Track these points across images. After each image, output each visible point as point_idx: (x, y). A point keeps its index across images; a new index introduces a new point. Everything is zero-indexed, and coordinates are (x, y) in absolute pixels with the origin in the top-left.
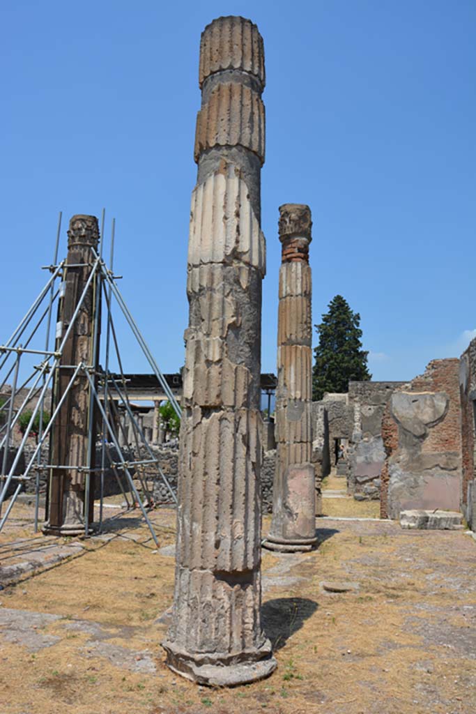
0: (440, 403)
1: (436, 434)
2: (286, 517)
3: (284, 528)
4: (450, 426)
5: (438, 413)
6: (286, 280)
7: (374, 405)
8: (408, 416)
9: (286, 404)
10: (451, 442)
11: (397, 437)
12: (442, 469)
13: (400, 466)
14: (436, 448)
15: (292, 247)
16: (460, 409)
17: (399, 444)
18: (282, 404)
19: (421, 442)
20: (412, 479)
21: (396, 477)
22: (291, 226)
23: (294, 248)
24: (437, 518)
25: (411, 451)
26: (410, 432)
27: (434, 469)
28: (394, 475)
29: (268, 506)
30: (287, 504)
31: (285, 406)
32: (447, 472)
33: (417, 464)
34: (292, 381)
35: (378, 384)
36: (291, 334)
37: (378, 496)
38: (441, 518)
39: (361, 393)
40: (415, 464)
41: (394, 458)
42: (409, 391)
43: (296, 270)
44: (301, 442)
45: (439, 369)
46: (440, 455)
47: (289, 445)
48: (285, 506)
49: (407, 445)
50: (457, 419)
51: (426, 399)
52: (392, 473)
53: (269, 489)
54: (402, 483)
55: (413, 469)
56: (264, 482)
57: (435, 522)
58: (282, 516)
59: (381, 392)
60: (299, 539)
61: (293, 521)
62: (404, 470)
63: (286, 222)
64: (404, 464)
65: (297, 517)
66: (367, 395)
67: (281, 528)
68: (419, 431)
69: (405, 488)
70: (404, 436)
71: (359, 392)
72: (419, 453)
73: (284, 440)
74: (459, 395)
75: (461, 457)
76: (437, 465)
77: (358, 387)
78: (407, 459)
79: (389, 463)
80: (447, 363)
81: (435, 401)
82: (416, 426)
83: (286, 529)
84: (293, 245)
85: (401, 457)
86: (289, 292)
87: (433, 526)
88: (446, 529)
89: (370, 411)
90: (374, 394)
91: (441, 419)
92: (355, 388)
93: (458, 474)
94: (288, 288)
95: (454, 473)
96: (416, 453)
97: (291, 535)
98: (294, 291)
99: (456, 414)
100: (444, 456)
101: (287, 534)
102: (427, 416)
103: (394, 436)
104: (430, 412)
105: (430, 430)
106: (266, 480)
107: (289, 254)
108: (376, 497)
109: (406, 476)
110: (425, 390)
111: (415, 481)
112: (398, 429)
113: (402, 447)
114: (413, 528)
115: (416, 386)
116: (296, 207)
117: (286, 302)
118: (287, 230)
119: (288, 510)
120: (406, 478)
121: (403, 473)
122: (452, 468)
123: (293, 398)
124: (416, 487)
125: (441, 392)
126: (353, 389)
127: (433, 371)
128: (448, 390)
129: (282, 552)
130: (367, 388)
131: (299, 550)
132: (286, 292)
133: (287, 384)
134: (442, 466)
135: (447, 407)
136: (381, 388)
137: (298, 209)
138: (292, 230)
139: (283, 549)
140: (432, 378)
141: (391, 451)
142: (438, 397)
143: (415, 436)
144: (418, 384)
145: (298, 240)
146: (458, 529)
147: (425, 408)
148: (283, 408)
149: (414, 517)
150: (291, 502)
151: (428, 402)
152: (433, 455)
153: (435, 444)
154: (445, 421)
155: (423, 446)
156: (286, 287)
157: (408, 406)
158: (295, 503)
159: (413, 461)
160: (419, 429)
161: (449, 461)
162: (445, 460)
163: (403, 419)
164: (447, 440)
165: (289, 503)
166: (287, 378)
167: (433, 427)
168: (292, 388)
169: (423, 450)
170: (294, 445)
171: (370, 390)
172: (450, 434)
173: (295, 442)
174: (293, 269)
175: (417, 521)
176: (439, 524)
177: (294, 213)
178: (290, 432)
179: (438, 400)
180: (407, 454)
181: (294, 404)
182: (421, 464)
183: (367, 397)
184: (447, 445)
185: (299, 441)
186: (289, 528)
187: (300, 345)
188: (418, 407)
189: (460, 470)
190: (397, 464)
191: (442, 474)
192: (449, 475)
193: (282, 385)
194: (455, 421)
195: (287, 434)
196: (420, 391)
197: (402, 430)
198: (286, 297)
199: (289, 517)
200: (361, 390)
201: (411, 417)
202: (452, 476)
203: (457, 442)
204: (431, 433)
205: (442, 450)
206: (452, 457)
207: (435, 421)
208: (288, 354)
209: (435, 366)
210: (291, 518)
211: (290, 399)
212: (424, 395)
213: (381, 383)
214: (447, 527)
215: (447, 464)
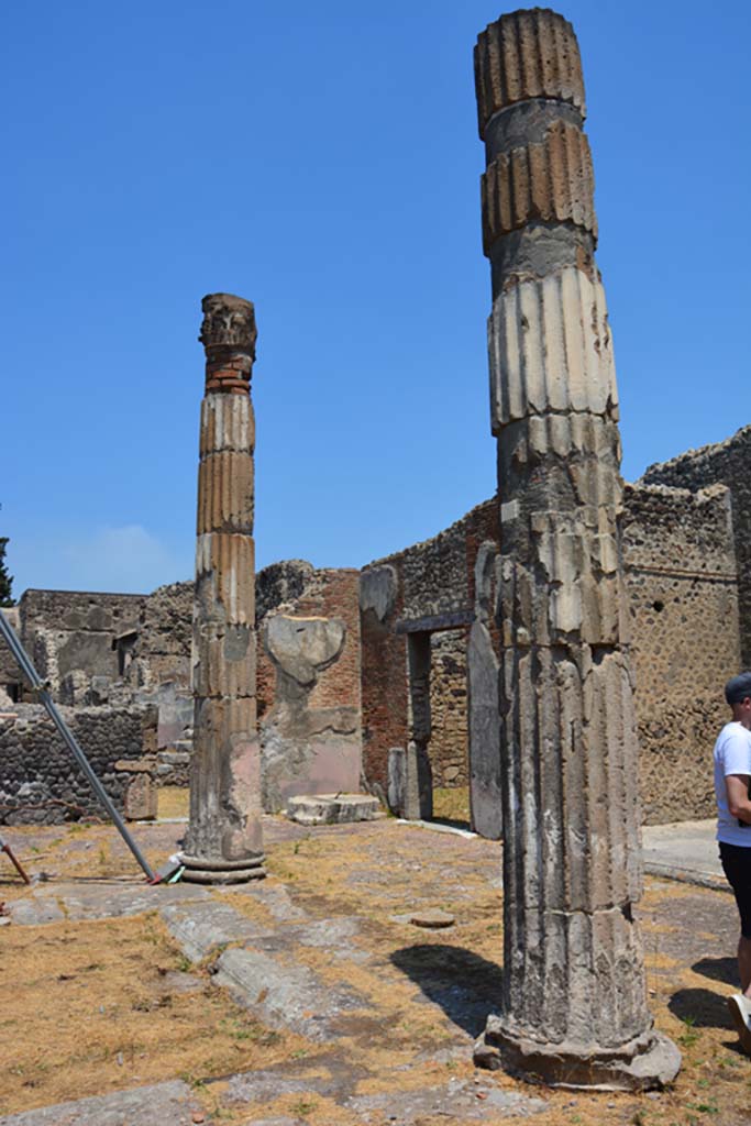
0: (334, 635)
1: (327, 681)
2: (228, 822)
3: (226, 843)
4: (346, 669)
5: (332, 648)
6: (223, 422)
7: (68, 630)
8: (290, 653)
9: (223, 631)
10: (347, 692)
11: (274, 686)
12: (336, 732)
13: (278, 730)
14: (328, 701)
15: (232, 368)
16: (360, 645)
17: (276, 696)
18: (214, 632)
19: (308, 692)
20: (296, 749)
21: (273, 748)
22: (233, 332)
23: (237, 370)
24: (351, 805)
25: (295, 707)
26: (293, 677)
27: (324, 733)
28: (270, 744)
29: (64, 808)
30: (230, 802)
31: (219, 637)
32: (342, 736)
33: (302, 726)
34: (233, 594)
35: (76, 596)
36: (231, 515)
37: (174, 779)
38: (357, 805)
39: (46, 610)
40: (299, 727)
41: (269, 717)
42: (292, 614)
43: (241, 409)
44: (247, 696)
45: (333, 583)
46: (333, 712)
47: (228, 702)
48: (225, 805)
49: (289, 698)
50: (355, 659)
51: (315, 628)
52: (266, 742)
53: (65, 779)
54: (281, 757)
55: (297, 733)
56: (57, 767)
57: (349, 810)
58: (220, 823)
59: (80, 608)
60: (250, 858)
61: (240, 829)
62: (285, 736)
63: (225, 324)
64: (285, 727)
65: (246, 821)
66: (58, 611)
67: (219, 844)
68: (305, 676)
69: (286, 763)
70: (284, 685)
71: (44, 607)
72: (305, 709)
73: (219, 693)
74: (359, 623)
75: (360, 713)
76: (330, 727)
77: (44, 598)
78: (288, 718)
79: (263, 725)
80: (344, 575)
81: (328, 631)
82: (301, 668)
83: (230, 844)
84: (236, 366)
85: (280, 716)
86: (228, 442)
87: (347, 817)
88: (363, 820)
89: (60, 640)
90: (69, 611)
91: (335, 658)
92: (38, 600)
93: (357, 738)
94: (227, 437)
95: (351, 737)
96: (300, 709)
97: (238, 853)
98: (237, 441)
99: (354, 654)
100: (338, 713)
101: (232, 853)
102: (316, 654)
103: (269, 684)
104: (321, 648)
105: (320, 675)
106: (61, 763)
107: (226, 378)
108: (171, 780)
109: (287, 745)
110: (314, 615)
111: (301, 752)
112: (275, 673)
113: (281, 701)
114: (320, 823)
115: (301, 607)
116: (243, 303)
117: (222, 458)
118: (226, 337)
119: (232, 812)
120: (287, 748)
121: (283, 741)
122: (349, 730)
123: (235, 622)
124: (302, 761)
125: (335, 618)
126: (34, 602)
127: (325, 586)
128: (345, 615)
129: (228, 884)
130: (58, 601)
131: (255, 877)
132: (223, 443)
133: (224, 598)
134: (336, 728)
135: (343, 641)
136: (82, 602)
137: (245, 307)
138: (235, 341)
139: (230, 878)
140: (323, 596)
141: (264, 707)
142: (333, 625)
143: (299, 683)
144: (305, 605)
145: (241, 359)
146: (378, 819)
147: (313, 640)
148: (216, 639)
149: (320, 807)
150: (237, 798)
151: (319, 633)
152: (324, 712)
153: (326, 695)
154: (339, 662)
155: (310, 698)
156: (223, 435)
157: (290, 637)
158: (243, 799)
159: (296, 721)
160: (305, 673)
161: (346, 721)
162: (340, 719)
163: (283, 658)
164: (341, 690)
165: (233, 800)
166: (224, 588)
167: (324, 670)
168: (233, 605)
169: (310, 704)
170: (238, 701)
171: (63, 605)
172: (347, 681)
173: (238, 697)
174: (236, 406)
175: (325, 813)
176: (355, 814)
177: (241, 312)
178: (228, 682)
179: (332, 630)
180: (289, 711)
181: (236, 632)
182: (309, 726)
183: (57, 617)
184: (341, 697)
185: (244, 694)
186: (236, 842)
187: (244, 534)
188: (305, 640)
189: (359, 733)
190: (274, 728)
191: (336, 740)
192: (345, 740)
193: (213, 599)
194: (353, 661)
195: (224, 684)
196: (306, 615)
197: (282, 674)
198: (221, 450)
199: (232, 823)
200: (47, 603)
201: (295, 654)
202: (350, 742)
203: (354, 692)
204: (321, 680)
205: (336, 704)
206: (349, 714)
207: (327, 662)
208: (225, 548)
209: (328, 579)
210: (237, 824)
211: (229, 624)
212: (314, 621)
213: (81, 594)
214: (365, 817)
215: (343, 725)
